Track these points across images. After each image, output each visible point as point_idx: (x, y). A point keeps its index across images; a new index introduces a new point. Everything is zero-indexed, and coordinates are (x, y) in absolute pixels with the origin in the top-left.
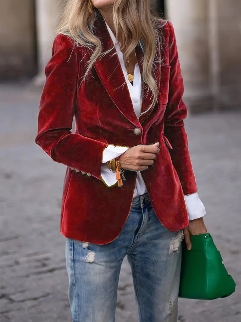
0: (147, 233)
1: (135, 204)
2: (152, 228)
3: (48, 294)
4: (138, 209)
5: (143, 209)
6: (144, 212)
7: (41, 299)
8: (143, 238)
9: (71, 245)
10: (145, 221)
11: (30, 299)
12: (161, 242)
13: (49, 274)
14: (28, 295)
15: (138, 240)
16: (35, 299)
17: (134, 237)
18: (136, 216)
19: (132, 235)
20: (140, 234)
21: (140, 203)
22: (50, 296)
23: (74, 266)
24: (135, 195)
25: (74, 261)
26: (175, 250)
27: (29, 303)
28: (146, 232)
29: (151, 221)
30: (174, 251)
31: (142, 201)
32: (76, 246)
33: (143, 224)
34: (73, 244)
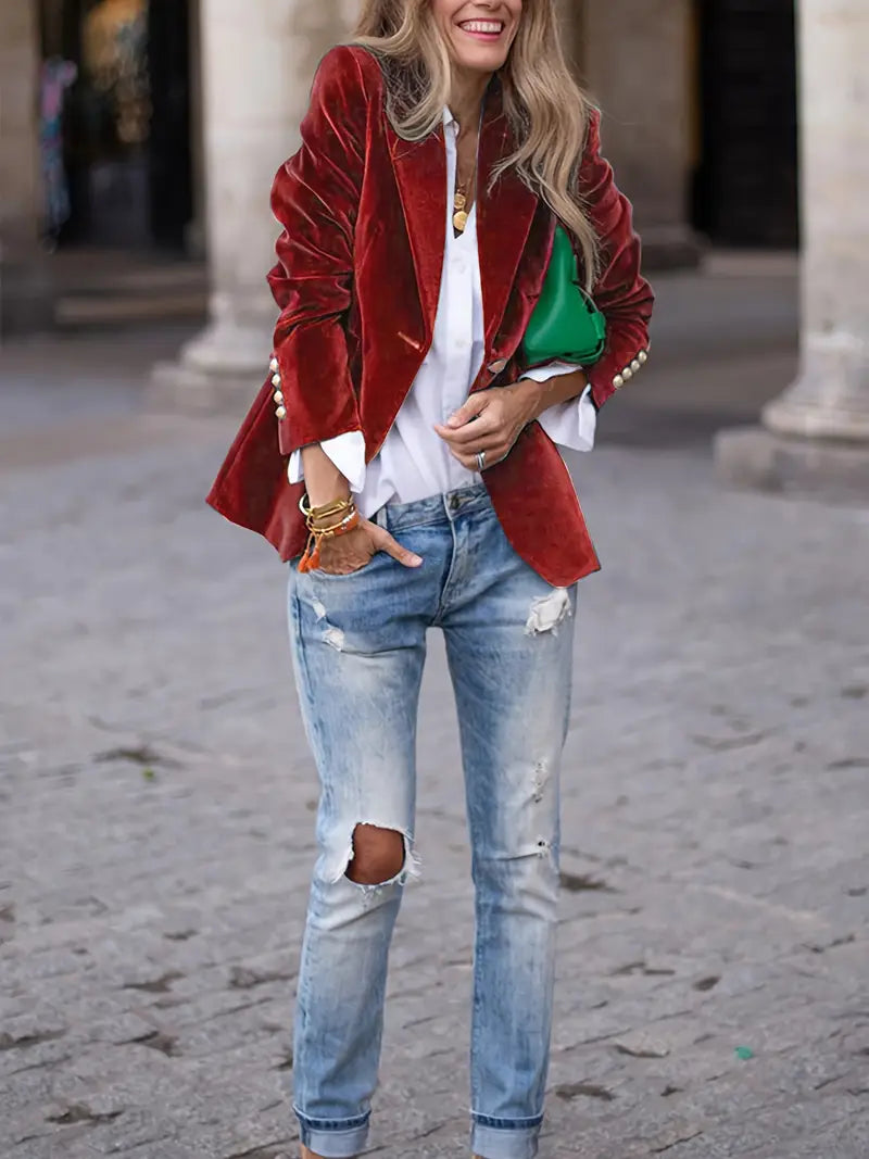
0: (473, 586)
1: (435, 513)
4: (443, 524)
5: (455, 524)
9: (294, 606)
17: (439, 592)
18: (440, 543)
20: (454, 584)
21: (444, 508)
23: (304, 653)
25: (302, 641)
26: (546, 627)
28: (472, 582)
30: (546, 632)
31: (447, 504)
32: (304, 608)
33: (456, 560)
34: (298, 603)
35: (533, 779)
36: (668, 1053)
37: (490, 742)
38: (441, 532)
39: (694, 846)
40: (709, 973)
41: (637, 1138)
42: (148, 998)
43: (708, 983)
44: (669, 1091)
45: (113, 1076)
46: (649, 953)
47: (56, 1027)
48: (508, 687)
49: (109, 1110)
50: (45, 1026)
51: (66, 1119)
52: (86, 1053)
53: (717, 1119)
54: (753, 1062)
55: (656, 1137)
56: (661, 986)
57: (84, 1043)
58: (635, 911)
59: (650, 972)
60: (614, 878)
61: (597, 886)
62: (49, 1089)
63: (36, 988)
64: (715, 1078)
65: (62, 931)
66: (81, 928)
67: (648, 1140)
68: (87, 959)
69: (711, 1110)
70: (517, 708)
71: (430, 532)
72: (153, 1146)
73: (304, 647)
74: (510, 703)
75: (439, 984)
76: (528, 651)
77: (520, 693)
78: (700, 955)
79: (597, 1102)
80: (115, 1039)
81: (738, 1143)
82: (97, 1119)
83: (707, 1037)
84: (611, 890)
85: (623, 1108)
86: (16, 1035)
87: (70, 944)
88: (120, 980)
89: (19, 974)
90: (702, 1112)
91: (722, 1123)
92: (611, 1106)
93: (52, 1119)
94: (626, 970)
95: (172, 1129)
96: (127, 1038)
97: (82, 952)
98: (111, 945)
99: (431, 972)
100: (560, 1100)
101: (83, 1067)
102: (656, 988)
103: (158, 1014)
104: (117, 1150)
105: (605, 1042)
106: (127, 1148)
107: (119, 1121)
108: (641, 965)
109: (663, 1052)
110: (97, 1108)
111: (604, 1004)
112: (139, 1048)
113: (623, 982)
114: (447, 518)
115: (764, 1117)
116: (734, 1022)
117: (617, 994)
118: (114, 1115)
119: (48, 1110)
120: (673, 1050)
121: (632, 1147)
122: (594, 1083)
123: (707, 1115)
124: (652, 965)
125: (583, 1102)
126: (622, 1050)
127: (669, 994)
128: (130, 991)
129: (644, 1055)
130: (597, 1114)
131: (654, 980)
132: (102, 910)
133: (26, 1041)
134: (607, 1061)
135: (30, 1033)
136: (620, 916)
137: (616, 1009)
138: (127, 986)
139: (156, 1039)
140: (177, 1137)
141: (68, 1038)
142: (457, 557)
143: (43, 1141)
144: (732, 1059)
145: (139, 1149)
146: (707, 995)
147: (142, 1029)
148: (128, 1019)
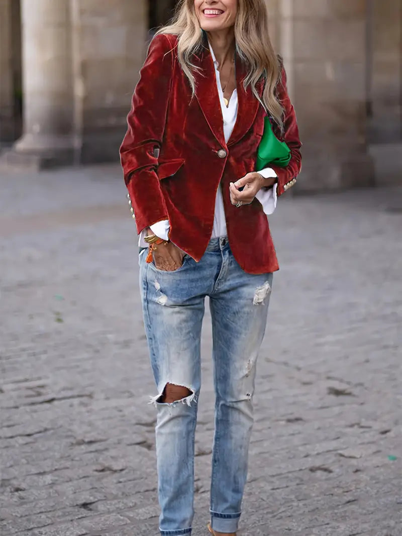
0: (229, 280)
1: (214, 246)
2: (235, 275)
3: (46, 430)
4: (217, 251)
5: (223, 252)
6: (224, 254)
7: (36, 436)
8: (224, 286)
9: (145, 284)
10: (225, 264)
11: (21, 435)
12: (245, 291)
13: (47, 405)
14: (19, 430)
15: (219, 287)
16: (29, 435)
17: (214, 283)
18: (215, 259)
19: (211, 281)
20: (221, 279)
21: (219, 244)
22: (49, 433)
23: (147, 306)
24: (213, 236)
25: (147, 301)
26: (260, 301)
27: (21, 440)
28: (228, 278)
29: (233, 266)
30: (260, 303)
31: (221, 243)
32: (150, 286)
33: (223, 268)
34: (146, 283)
35: (246, 367)
36: (361, 457)
37: (229, 350)
38: (216, 254)
39: (395, 379)
40: (387, 428)
41: (338, 487)
42: (145, 428)
43: (385, 432)
44: (357, 471)
45: (124, 456)
46: (363, 420)
47: (104, 438)
48: (241, 327)
49: (120, 468)
50: (100, 437)
51: (103, 470)
52: (115, 448)
53: (374, 482)
54: (396, 461)
55: (346, 487)
56: (364, 432)
57: (115, 444)
58: (362, 404)
59: (362, 427)
60: (356, 391)
61: (349, 394)
62: (97, 460)
63: (99, 423)
64: (378, 467)
65: (113, 403)
66: (122, 402)
67: (343, 488)
68: (121, 414)
69: (372, 478)
70: (243, 336)
71: (211, 254)
72: (135, 481)
73: (148, 303)
74: (241, 334)
75: (269, 428)
76: (250, 311)
77: (245, 329)
78: (385, 422)
79: (325, 473)
80: (128, 442)
81: (380, 490)
82: (115, 471)
83: (379, 451)
84: (354, 396)
85: (336, 476)
86: (87, 440)
87: (116, 408)
88: (134, 422)
89: (93, 417)
90: (369, 479)
91: (376, 483)
92: (331, 475)
93: (96, 471)
94: (352, 426)
95: (144, 476)
96: (133, 442)
97: (121, 411)
98: (133, 409)
99: (267, 424)
100: (310, 472)
101: (112, 452)
102: (361, 433)
103: (147, 435)
104: (120, 482)
105: (335, 452)
106: (125, 482)
107: (124, 472)
108: (358, 424)
109: (359, 456)
110: (115, 467)
111: (338, 438)
112: (137, 447)
113: (349, 430)
114: (219, 249)
115: (395, 482)
116: (392, 446)
117: (345, 434)
118: (122, 470)
119: (94, 468)
120: (363, 456)
121: (336, 490)
122: (326, 467)
123: (370, 480)
124: (362, 424)
125: (319, 474)
126: (341, 455)
127: (367, 435)
128: (138, 426)
129: (351, 457)
130: (324, 478)
131: (362, 430)
132: (131, 395)
133: (91, 442)
134: (334, 458)
135: (93, 439)
136: (355, 406)
137: (342, 440)
138: (137, 424)
139: (145, 444)
140: (146, 478)
141: (108, 442)
142: (223, 266)
143: (91, 478)
144: (387, 460)
145: (129, 482)
146: (384, 436)
147: (140, 439)
148: (134, 436)
